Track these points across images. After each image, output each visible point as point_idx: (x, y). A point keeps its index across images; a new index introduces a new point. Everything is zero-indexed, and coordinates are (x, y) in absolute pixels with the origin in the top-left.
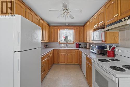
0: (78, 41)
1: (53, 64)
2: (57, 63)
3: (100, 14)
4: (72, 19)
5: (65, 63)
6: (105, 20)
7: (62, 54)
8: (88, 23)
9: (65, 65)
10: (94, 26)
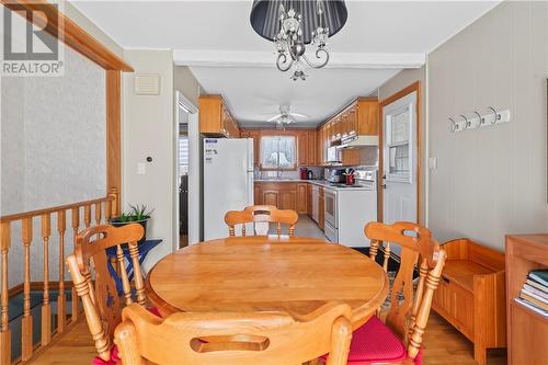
0: (306, 163)
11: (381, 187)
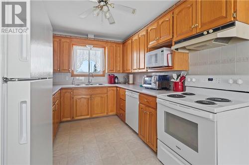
0: (113, 70)
1: (61, 122)
2: (69, 119)
3: (162, 23)
4: (111, 23)
5: (88, 117)
6: (173, 33)
7: (82, 98)
8: (135, 38)
9: (89, 120)
10: (150, 43)
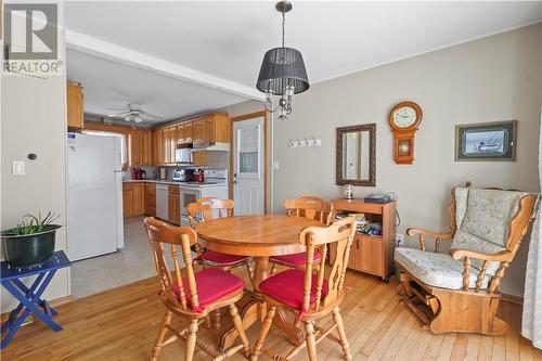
11: (232, 183)
